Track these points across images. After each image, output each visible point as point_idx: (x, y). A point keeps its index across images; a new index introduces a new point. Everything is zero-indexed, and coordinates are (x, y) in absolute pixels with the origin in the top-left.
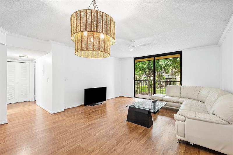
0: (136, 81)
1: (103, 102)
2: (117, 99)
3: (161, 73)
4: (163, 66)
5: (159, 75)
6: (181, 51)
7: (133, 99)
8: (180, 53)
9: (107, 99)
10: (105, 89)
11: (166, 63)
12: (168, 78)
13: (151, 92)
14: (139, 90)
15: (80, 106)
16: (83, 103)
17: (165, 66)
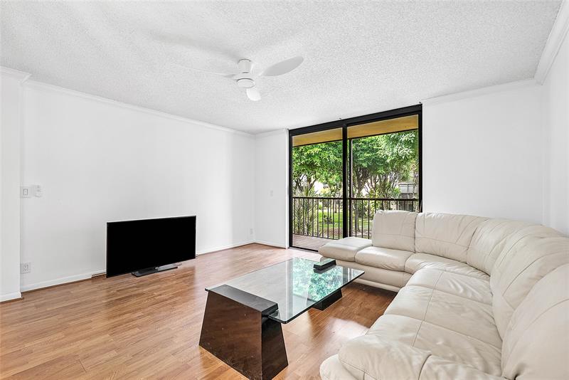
0: (295, 198)
1: (185, 265)
2: (238, 252)
3: (389, 180)
4: (388, 161)
5: (384, 185)
6: (421, 105)
7: (287, 251)
8: (417, 110)
9: (197, 252)
10: (190, 222)
11: (395, 150)
12: (406, 192)
13: (360, 229)
14: (315, 225)
15: (95, 278)
16: (104, 270)
17: (394, 161)
